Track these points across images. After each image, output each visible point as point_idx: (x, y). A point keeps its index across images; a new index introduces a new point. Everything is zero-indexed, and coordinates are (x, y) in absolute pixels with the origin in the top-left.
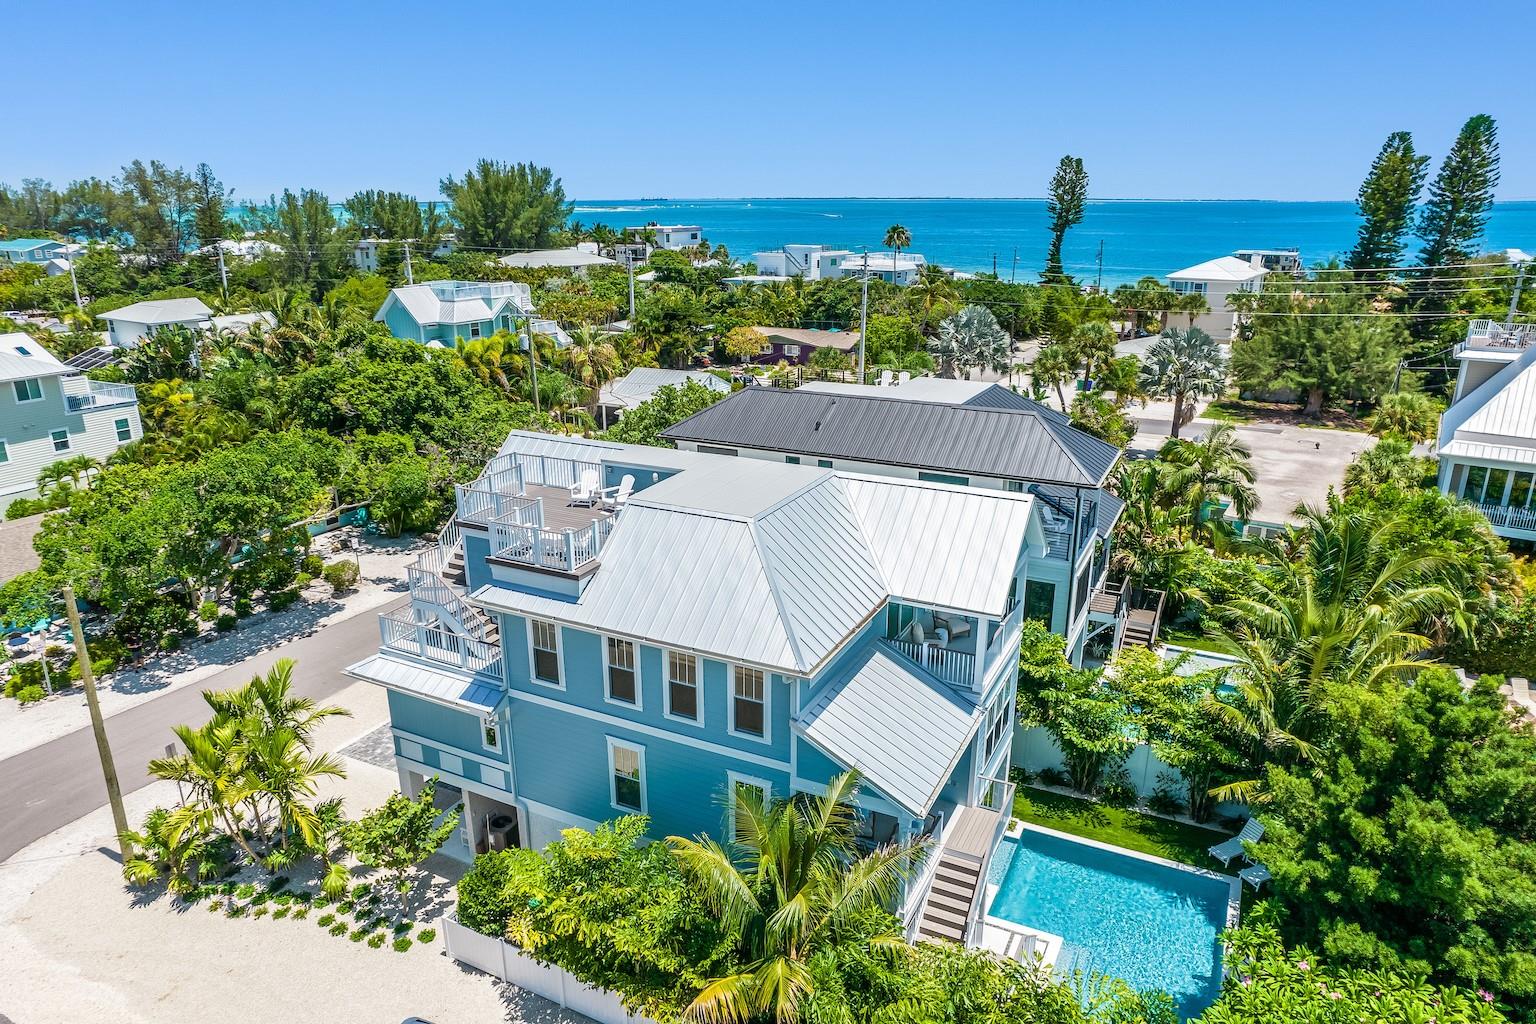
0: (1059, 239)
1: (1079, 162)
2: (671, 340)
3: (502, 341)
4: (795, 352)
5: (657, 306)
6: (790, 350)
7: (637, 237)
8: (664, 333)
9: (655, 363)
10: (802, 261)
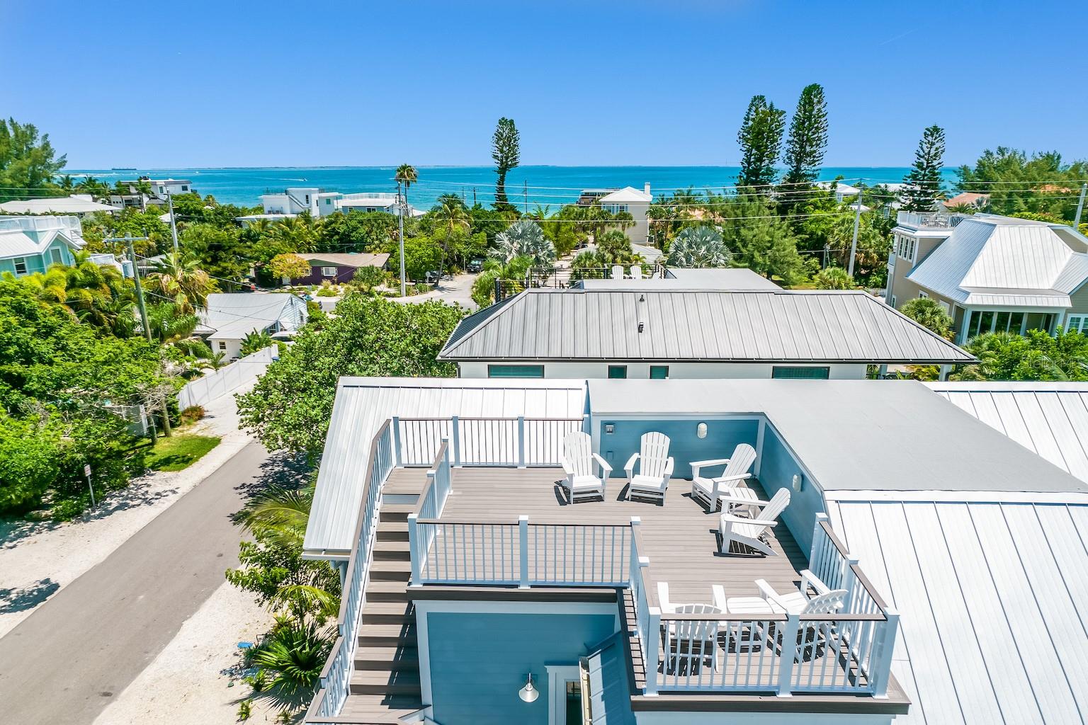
0: (502, 179)
1: (512, 122)
2: (220, 269)
3: (64, 275)
4: (333, 272)
5: (201, 240)
6: (327, 272)
7: (131, 187)
8: (211, 264)
9: (218, 290)
10: (304, 202)
